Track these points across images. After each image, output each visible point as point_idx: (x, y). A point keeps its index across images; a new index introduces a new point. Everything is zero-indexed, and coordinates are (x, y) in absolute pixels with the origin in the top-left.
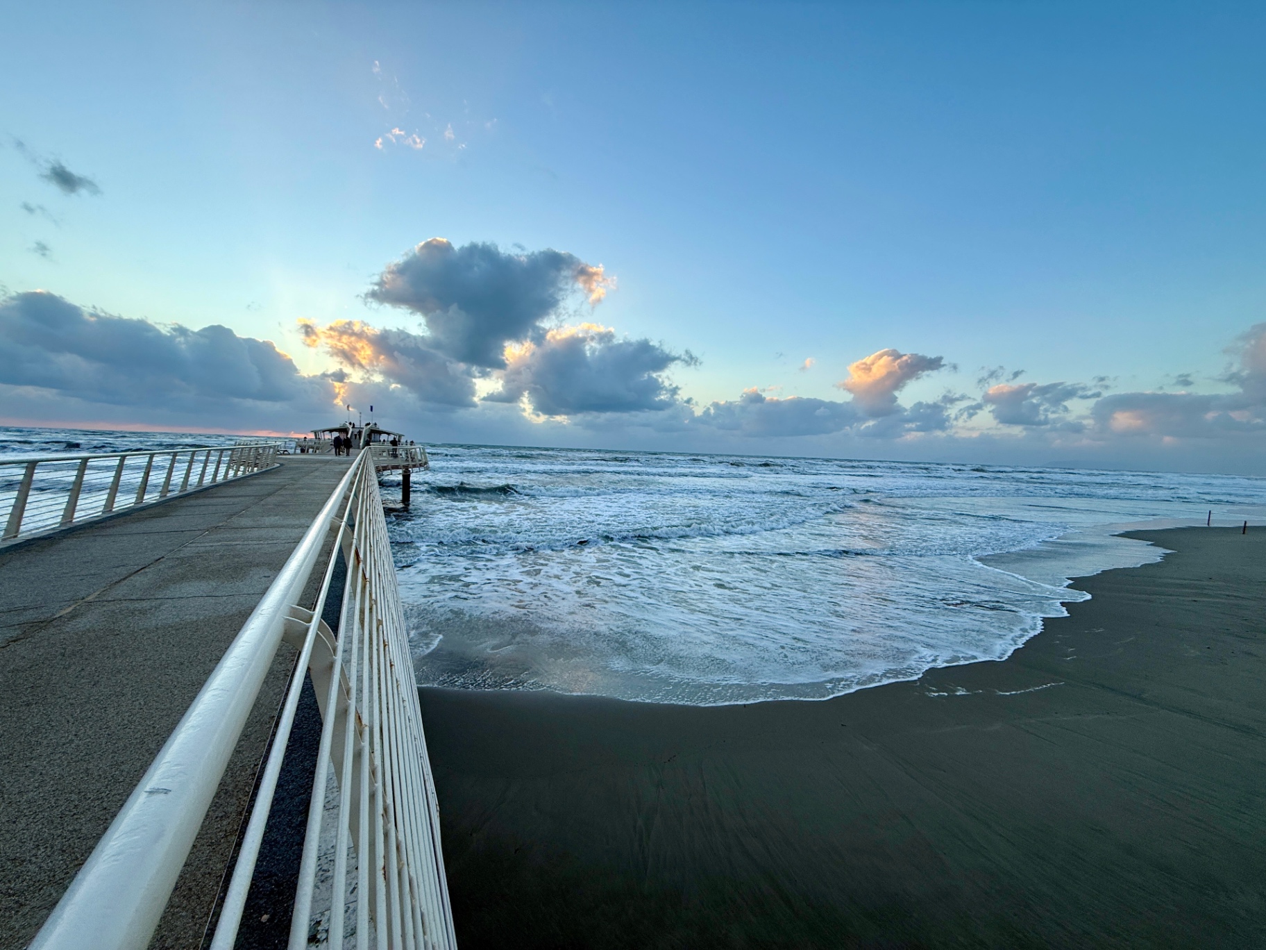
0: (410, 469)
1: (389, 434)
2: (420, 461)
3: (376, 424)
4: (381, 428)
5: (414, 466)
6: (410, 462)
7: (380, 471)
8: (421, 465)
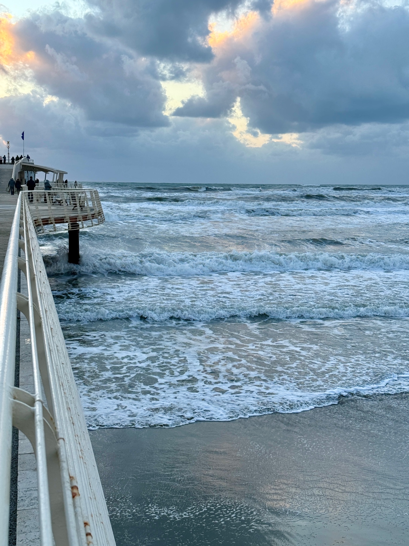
0: (80, 223)
1: (46, 171)
2: (92, 210)
3: (28, 157)
4: (37, 163)
5: (85, 218)
6: (79, 212)
7: (39, 225)
8: (93, 216)
